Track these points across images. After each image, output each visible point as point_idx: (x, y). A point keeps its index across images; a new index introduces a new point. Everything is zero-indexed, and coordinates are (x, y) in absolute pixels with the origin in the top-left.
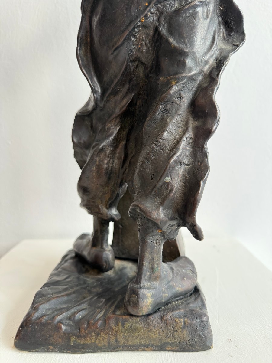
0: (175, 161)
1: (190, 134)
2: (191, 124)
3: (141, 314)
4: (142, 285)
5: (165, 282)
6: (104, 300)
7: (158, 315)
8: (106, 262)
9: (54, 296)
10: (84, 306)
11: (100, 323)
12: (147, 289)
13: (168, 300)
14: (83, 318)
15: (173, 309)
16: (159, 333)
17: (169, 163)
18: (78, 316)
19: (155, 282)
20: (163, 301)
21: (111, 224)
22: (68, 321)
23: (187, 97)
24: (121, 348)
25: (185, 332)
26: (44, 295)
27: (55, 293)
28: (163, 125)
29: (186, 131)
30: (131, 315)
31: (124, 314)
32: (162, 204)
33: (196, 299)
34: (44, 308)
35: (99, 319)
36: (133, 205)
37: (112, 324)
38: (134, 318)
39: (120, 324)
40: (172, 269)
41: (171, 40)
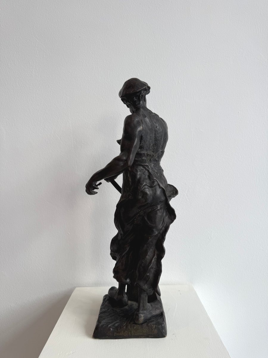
0: (150, 268)
1: (155, 257)
2: (156, 252)
3: (139, 323)
4: (140, 312)
5: (148, 311)
6: (126, 319)
7: (146, 324)
8: (125, 302)
9: (106, 317)
10: (118, 321)
11: (125, 327)
12: (142, 314)
13: (150, 318)
14: (118, 325)
15: (151, 322)
16: (146, 330)
17: (148, 268)
18: (116, 325)
19: (145, 311)
20: (148, 318)
21: (126, 286)
22: (113, 327)
23: (155, 242)
24: (133, 337)
25: (156, 330)
26: (102, 317)
27: (106, 316)
28: (146, 252)
29: (154, 256)
30: (136, 324)
31: (134, 324)
32: (146, 283)
33: (161, 318)
34: (103, 322)
35: (124, 326)
36: (136, 283)
37: (129, 327)
38: (137, 325)
39: (132, 327)
40: (152, 305)
41: (148, 222)
